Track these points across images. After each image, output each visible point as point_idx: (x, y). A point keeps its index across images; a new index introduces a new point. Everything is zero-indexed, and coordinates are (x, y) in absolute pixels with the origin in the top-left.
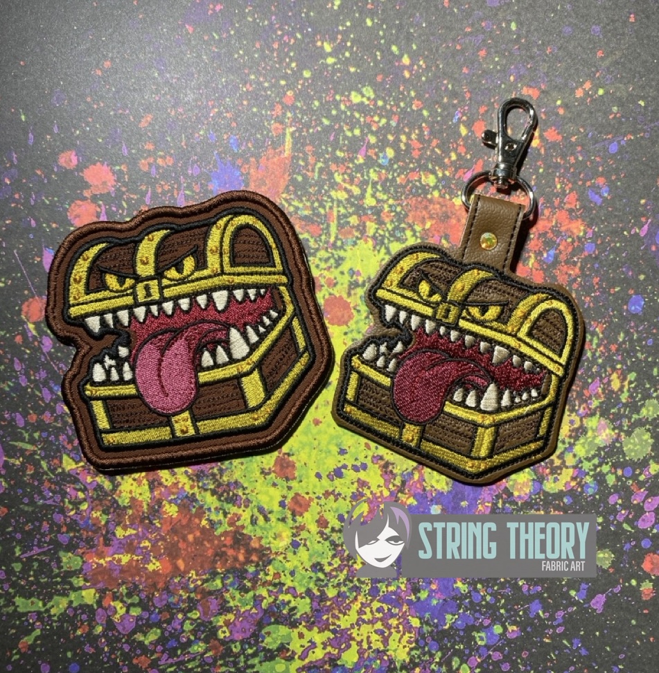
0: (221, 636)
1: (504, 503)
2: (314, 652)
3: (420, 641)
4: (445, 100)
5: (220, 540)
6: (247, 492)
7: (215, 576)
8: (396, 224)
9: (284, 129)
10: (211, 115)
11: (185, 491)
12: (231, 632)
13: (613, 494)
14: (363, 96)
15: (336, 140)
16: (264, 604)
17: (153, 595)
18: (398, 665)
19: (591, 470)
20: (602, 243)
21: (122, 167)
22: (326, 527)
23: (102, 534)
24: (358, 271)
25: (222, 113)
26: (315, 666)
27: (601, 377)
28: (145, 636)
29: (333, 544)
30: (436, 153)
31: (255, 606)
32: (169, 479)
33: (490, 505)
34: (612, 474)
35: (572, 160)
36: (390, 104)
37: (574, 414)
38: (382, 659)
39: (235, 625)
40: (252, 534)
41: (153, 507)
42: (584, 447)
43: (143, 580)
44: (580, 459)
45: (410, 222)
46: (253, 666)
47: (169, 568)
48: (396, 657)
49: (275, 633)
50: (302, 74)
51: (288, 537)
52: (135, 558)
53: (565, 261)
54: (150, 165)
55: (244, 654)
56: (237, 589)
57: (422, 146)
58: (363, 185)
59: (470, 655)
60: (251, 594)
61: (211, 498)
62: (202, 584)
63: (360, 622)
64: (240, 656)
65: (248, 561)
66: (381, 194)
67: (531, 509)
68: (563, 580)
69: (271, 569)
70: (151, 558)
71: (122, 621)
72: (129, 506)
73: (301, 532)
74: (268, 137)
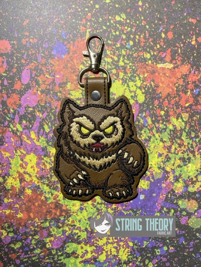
0: (48, 246)
1: (171, 195)
3: (132, 252)
4: (156, 22)
5: (49, 206)
7: (46, 221)
8: (132, 74)
9: (86, 30)
10: (55, 21)
11: (35, 184)
12: (52, 245)
14: (121, 17)
15: (108, 36)
17: (19, 228)
18: (123, 262)
21: (15, 42)
22: (95, 202)
24: (115, 93)
25: (59, 21)
26: (87, 261)
28: (15, 245)
29: (98, 209)
30: (151, 44)
31: (63, 234)
32: (29, 179)
33: (165, 196)
36: (132, 22)
38: (116, 259)
39: (54, 242)
40: (63, 204)
41: (21, 190)
43: (15, 221)
45: (138, 73)
46: (61, 260)
47: (27, 217)
48: (122, 258)
49: (71, 246)
50: (95, 6)
51: (79, 206)
52: (12, 212)
54: (27, 42)
56: (55, 227)
57: (145, 41)
58: (119, 56)
59: (153, 259)
60: (61, 229)
61: (46, 187)
62: (41, 224)
63: (107, 243)
64: (55, 255)
65: (61, 215)
66: (126, 61)
67: (182, 198)
68: (194, 229)
69: (71, 219)
70: (19, 212)
71: (5, 239)
72: (11, 189)
73: (84, 204)
74: (79, 33)
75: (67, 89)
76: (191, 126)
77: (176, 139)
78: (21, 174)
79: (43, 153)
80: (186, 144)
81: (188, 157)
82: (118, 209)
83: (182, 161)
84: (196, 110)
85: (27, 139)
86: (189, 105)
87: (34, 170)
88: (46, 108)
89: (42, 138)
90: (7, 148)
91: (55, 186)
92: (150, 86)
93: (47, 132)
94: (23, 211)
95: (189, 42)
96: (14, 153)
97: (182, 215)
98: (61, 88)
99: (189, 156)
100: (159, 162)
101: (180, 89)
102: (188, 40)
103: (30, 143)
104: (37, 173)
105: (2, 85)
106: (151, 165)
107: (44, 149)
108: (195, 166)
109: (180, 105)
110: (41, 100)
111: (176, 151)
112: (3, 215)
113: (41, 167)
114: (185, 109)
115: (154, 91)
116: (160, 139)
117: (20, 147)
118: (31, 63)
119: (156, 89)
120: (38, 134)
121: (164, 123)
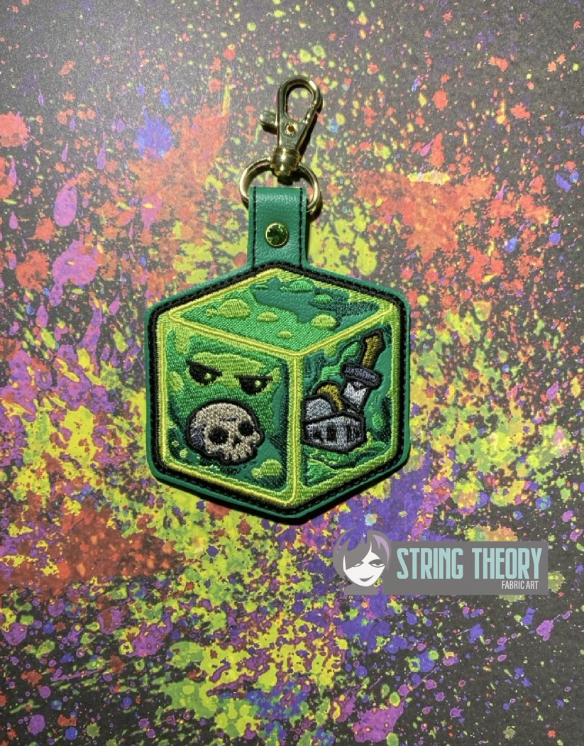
0: (123, 651)
1: (447, 515)
3: (347, 665)
4: (404, 66)
5: (127, 544)
6: (160, 490)
7: (119, 584)
8: (344, 199)
9: (223, 86)
10: (142, 66)
11: (90, 487)
12: (134, 648)
13: (567, 510)
16: (174, 618)
17: (48, 602)
18: (321, 691)
19: (545, 483)
20: (568, 233)
21: (37, 119)
22: (248, 533)
25: (154, 64)
26: (227, 689)
27: (560, 381)
28: (37, 648)
29: (255, 552)
30: (392, 122)
31: (163, 619)
32: (73, 473)
33: (431, 516)
34: (567, 488)
35: (540, 140)
36: (342, 66)
37: (529, 420)
38: (303, 684)
39: (139, 640)
40: (164, 538)
41: (52, 504)
42: (538, 457)
43: (38, 585)
44: (533, 470)
45: (360, 197)
46: (158, 687)
47: (68, 574)
48: (319, 682)
49: (184, 650)
50: (246, 27)
51: (205, 544)
52: (30, 560)
53: (527, 251)
54: (69, 118)
56: (143, 600)
57: (376, 114)
59: (402, 682)
60: (159, 605)
61: (120, 496)
62: (104, 593)
63: (280, 642)
64: (143, 675)
65: (158, 568)
66: (328, 165)
67: (476, 523)
68: (508, 603)
69: (184, 579)
70: (48, 561)
71: (11, 631)
72: (26, 501)
73: (220, 538)
74: (204, 94)
75: (173, 238)
76: (499, 334)
77: (459, 368)
78: (54, 459)
79: (110, 406)
80: (484, 380)
81: (489, 415)
82: (309, 552)
83: (475, 425)
84: (511, 292)
85: (69, 370)
86: (492, 280)
87: (87, 450)
88: (118, 289)
89: (109, 368)
90: (16, 392)
91: (143, 491)
92: (389, 231)
93: (122, 350)
94: (59, 558)
95: (489, 117)
96: (33, 405)
98: (156, 236)
99: (492, 413)
100: (414, 430)
101: (468, 237)
102: (488, 113)
103: (77, 380)
104: (94, 459)
105: (5, 228)
107: (113, 396)
108: (508, 439)
109: (470, 278)
110: (106, 268)
111: (460, 398)
112: (7, 567)
113: (107, 441)
114: (482, 291)
115: (401, 242)
116: (416, 369)
117: (50, 391)
118: (80, 171)
119: (406, 239)
120: (98, 357)
121: (429, 327)
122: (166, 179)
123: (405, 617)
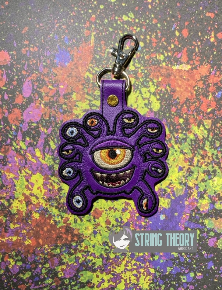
0: (60, 276)
1: (196, 214)
2: (103, 284)
3: (154, 280)
4: (168, 19)
5: (59, 230)
7: (57, 247)
8: (145, 79)
9: (91, 33)
10: (56, 27)
11: (43, 207)
12: (64, 274)
14: (129, 17)
15: (116, 38)
16: (80, 261)
17: (28, 256)
21: (14, 52)
22: (110, 224)
23: (4, 227)
25: (61, 26)
28: (24, 275)
30: (164, 44)
31: (76, 262)
32: (35, 201)
33: (189, 215)
36: (142, 21)
38: (136, 288)
39: (66, 271)
40: (75, 227)
41: (28, 214)
43: (23, 249)
45: (151, 78)
47: (35, 244)
48: (143, 287)
49: (85, 275)
50: (99, 7)
51: (92, 229)
52: (19, 238)
54: (27, 51)
55: (70, 284)
56: (67, 254)
57: (157, 41)
59: (179, 287)
60: (74, 256)
61: (55, 210)
62: (51, 251)
63: (125, 270)
64: (68, 285)
65: (73, 240)
66: (137, 64)
67: (209, 217)
69: (84, 244)
70: (27, 238)
71: (13, 268)
72: (17, 214)
73: (98, 227)
74: (83, 37)
75: (73, 100)
76: (215, 134)
77: (198, 149)
78: (27, 196)
79: (49, 172)
80: (210, 154)
81: (213, 170)
83: (207, 174)
84: (220, 115)
85: (32, 158)
86: (212, 110)
87: (41, 191)
88: (51, 123)
89: (48, 156)
90: (11, 168)
91: (65, 208)
92: (165, 91)
93: (53, 148)
94: (31, 237)
95: (207, 39)
96: (18, 173)
97: (210, 236)
98: (66, 99)
100: (179, 177)
101: (200, 92)
102: (206, 37)
103: (35, 162)
104: (44, 195)
105: (3, 99)
106: (171, 180)
107: (51, 168)
108: (221, 180)
109: (201, 110)
110: (45, 114)
111: (199, 163)
112: (10, 242)
113: (49, 188)
114: (207, 116)
115: (170, 96)
116: (180, 151)
117: (25, 167)
118: (32, 73)
119: (173, 95)
120: (44, 152)
121: (184, 132)
122: (69, 75)
123: (179, 258)
